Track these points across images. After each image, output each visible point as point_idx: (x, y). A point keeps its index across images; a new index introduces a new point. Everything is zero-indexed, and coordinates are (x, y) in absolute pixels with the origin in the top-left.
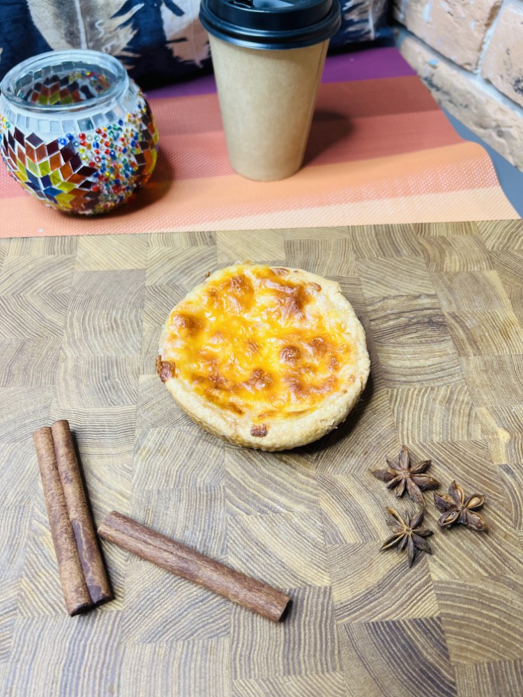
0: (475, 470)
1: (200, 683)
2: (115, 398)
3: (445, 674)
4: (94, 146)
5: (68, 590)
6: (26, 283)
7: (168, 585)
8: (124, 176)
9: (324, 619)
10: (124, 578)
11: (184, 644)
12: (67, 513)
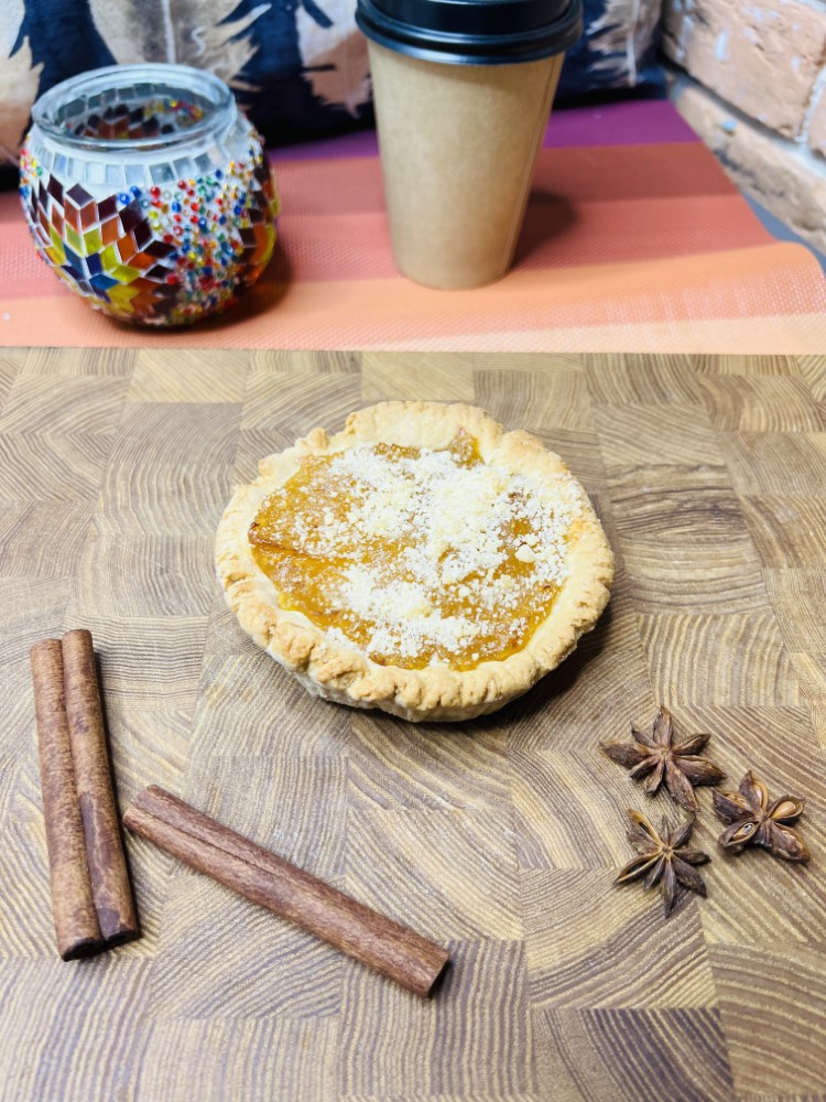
0: (786, 757)
1: (281, 1096)
2: (174, 603)
4: (173, 208)
5: (62, 912)
6: (47, 416)
7: (238, 920)
8: (219, 262)
9: (509, 998)
10: (162, 902)
11: (257, 1024)
12: (74, 783)
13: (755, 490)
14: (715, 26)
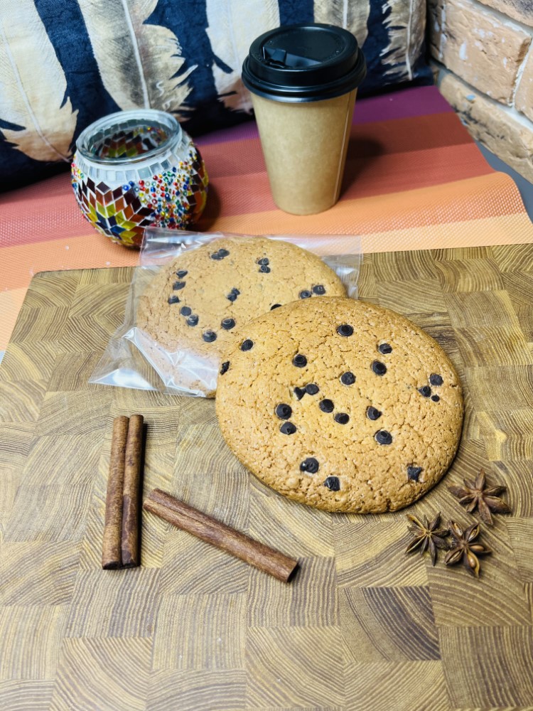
0: (471, 466)
1: (221, 628)
2: (163, 399)
3: (430, 633)
4: (151, 190)
6: (94, 306)
7: (199, 551)
8: (178, 215)
9: (327, 583)
11: (209, 597)
12: (122, 489)
13: (463, 325)
14: (458, 39)
